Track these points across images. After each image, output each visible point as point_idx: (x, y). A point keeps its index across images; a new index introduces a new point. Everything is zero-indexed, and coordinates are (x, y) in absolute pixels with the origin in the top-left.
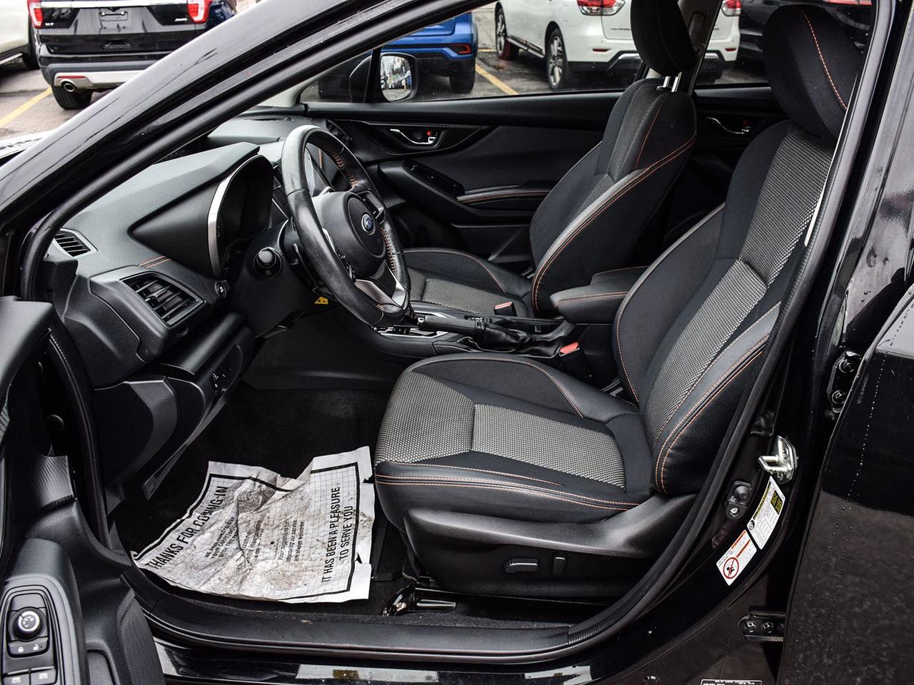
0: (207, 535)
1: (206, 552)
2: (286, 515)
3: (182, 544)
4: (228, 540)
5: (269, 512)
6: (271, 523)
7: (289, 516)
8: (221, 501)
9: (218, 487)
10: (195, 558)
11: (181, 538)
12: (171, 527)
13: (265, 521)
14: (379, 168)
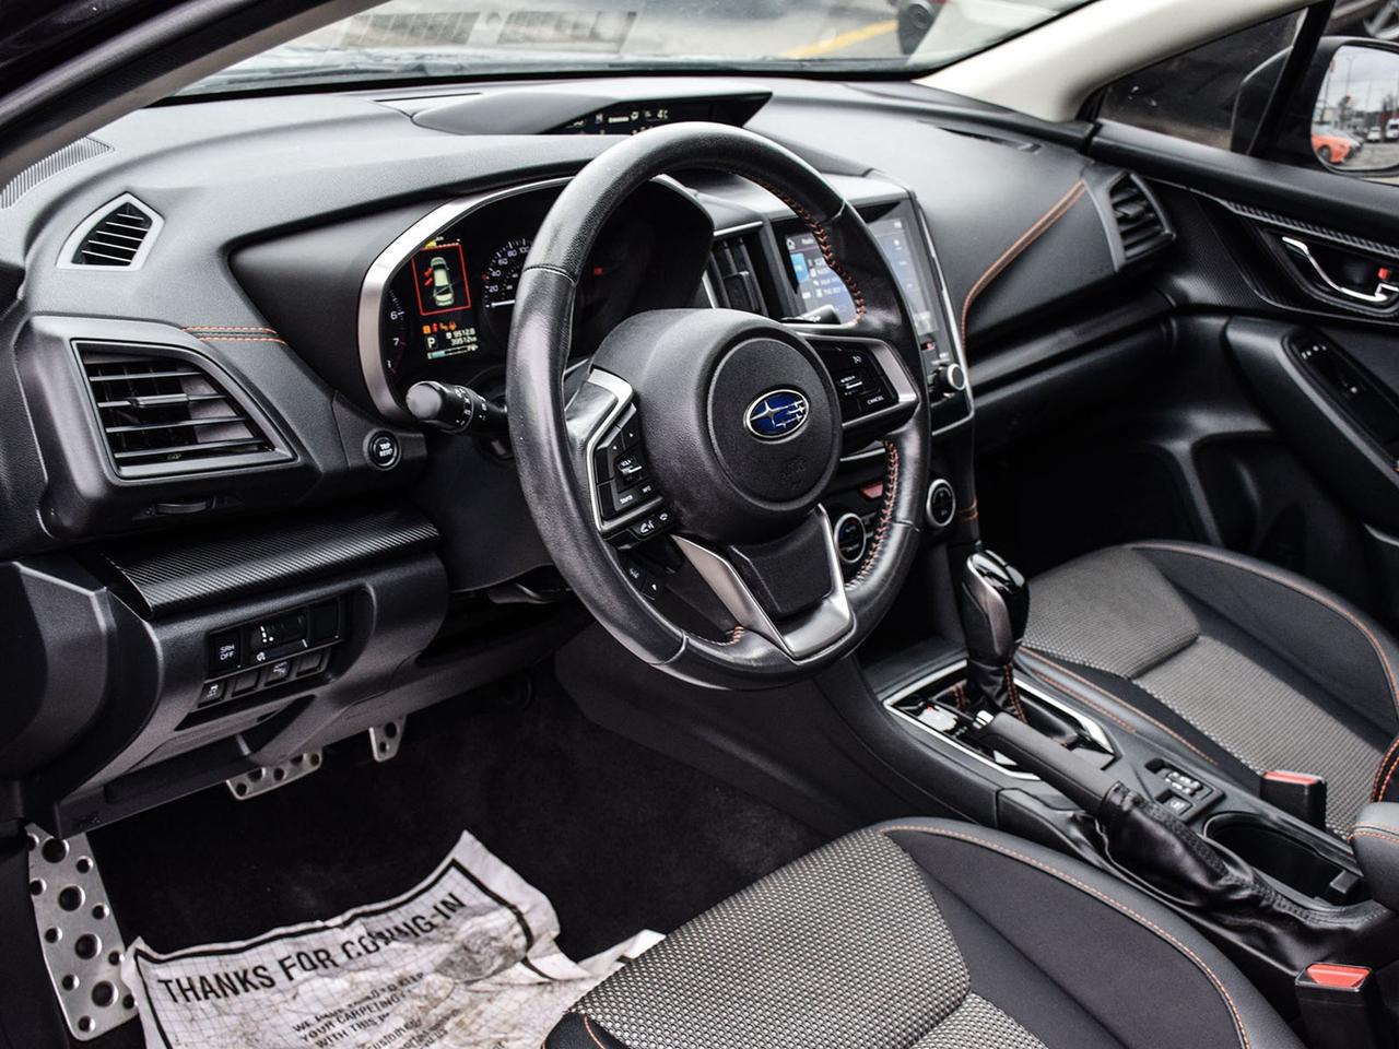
0: (340, 984)
1: (305, 1019)
2: (514, 1027)
3: (280, 977)
4: (365, 1017)
5: (489, 1000)
6: (473, 1028)
7: (516, 1034)
8: (433, 926)
9: (451, 895)
10: (274, 1020)
11: (287, 963)
12: (292, 929)
13: (467, 1017)
14: (1225, 329)
